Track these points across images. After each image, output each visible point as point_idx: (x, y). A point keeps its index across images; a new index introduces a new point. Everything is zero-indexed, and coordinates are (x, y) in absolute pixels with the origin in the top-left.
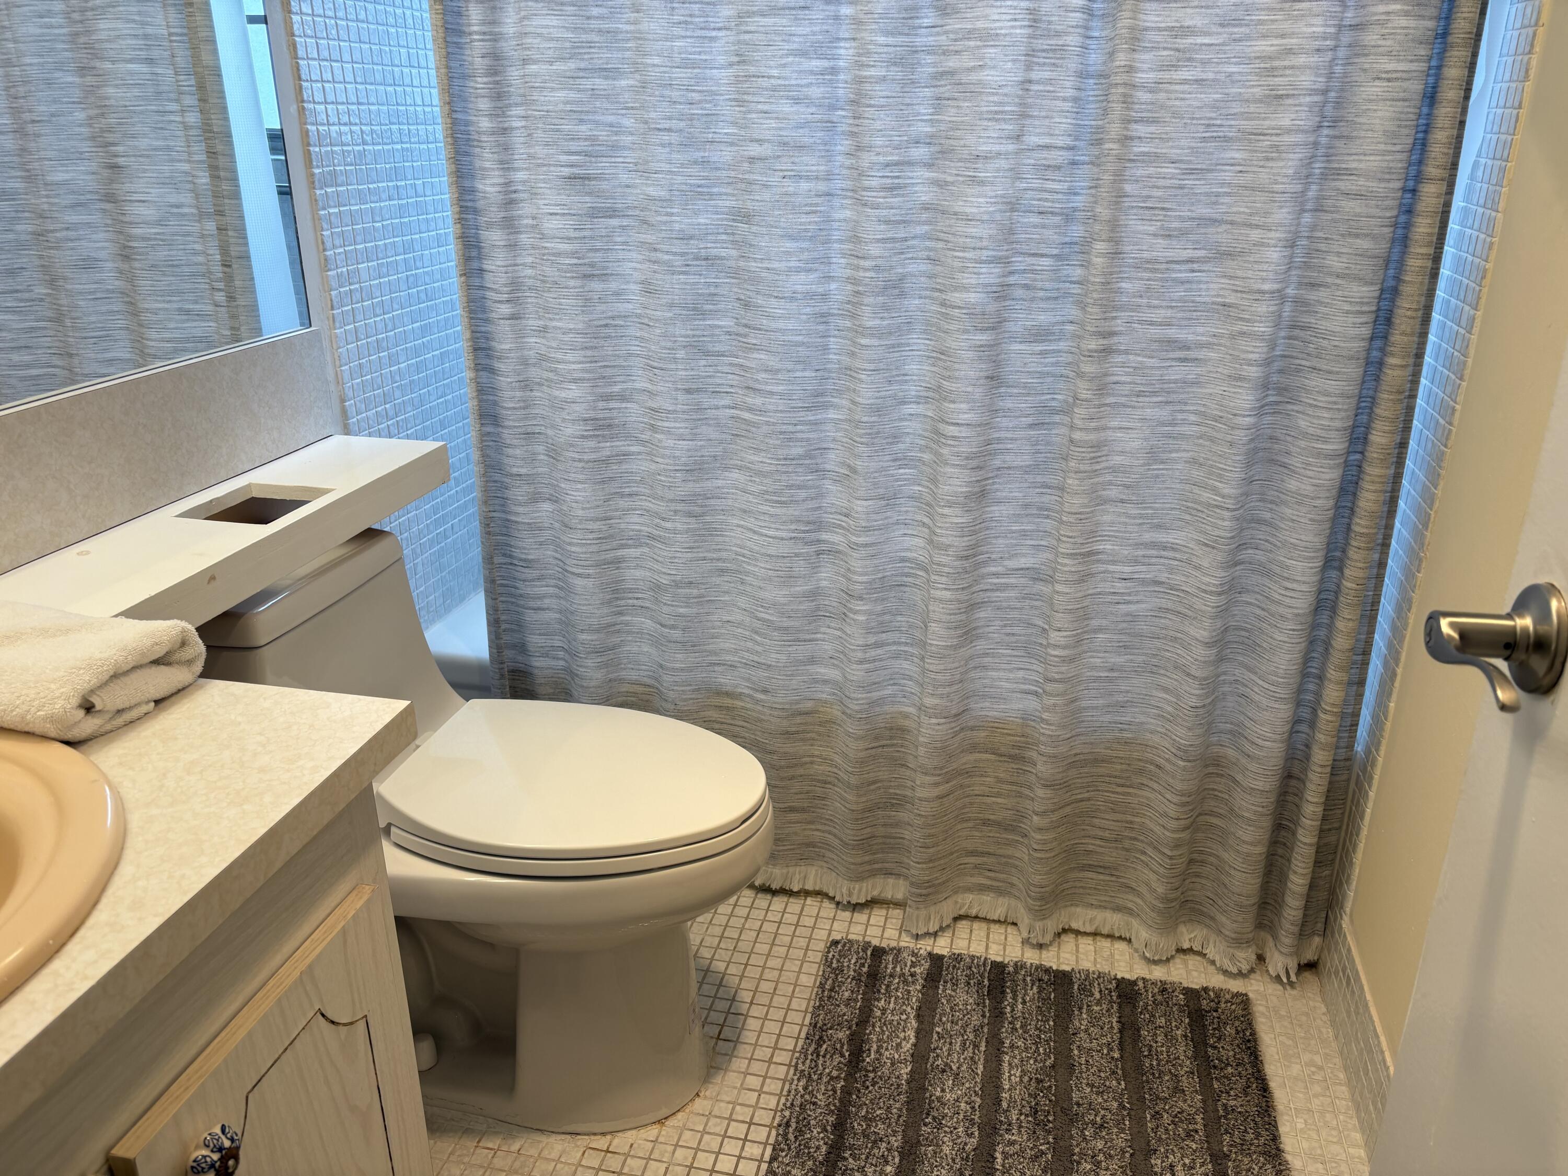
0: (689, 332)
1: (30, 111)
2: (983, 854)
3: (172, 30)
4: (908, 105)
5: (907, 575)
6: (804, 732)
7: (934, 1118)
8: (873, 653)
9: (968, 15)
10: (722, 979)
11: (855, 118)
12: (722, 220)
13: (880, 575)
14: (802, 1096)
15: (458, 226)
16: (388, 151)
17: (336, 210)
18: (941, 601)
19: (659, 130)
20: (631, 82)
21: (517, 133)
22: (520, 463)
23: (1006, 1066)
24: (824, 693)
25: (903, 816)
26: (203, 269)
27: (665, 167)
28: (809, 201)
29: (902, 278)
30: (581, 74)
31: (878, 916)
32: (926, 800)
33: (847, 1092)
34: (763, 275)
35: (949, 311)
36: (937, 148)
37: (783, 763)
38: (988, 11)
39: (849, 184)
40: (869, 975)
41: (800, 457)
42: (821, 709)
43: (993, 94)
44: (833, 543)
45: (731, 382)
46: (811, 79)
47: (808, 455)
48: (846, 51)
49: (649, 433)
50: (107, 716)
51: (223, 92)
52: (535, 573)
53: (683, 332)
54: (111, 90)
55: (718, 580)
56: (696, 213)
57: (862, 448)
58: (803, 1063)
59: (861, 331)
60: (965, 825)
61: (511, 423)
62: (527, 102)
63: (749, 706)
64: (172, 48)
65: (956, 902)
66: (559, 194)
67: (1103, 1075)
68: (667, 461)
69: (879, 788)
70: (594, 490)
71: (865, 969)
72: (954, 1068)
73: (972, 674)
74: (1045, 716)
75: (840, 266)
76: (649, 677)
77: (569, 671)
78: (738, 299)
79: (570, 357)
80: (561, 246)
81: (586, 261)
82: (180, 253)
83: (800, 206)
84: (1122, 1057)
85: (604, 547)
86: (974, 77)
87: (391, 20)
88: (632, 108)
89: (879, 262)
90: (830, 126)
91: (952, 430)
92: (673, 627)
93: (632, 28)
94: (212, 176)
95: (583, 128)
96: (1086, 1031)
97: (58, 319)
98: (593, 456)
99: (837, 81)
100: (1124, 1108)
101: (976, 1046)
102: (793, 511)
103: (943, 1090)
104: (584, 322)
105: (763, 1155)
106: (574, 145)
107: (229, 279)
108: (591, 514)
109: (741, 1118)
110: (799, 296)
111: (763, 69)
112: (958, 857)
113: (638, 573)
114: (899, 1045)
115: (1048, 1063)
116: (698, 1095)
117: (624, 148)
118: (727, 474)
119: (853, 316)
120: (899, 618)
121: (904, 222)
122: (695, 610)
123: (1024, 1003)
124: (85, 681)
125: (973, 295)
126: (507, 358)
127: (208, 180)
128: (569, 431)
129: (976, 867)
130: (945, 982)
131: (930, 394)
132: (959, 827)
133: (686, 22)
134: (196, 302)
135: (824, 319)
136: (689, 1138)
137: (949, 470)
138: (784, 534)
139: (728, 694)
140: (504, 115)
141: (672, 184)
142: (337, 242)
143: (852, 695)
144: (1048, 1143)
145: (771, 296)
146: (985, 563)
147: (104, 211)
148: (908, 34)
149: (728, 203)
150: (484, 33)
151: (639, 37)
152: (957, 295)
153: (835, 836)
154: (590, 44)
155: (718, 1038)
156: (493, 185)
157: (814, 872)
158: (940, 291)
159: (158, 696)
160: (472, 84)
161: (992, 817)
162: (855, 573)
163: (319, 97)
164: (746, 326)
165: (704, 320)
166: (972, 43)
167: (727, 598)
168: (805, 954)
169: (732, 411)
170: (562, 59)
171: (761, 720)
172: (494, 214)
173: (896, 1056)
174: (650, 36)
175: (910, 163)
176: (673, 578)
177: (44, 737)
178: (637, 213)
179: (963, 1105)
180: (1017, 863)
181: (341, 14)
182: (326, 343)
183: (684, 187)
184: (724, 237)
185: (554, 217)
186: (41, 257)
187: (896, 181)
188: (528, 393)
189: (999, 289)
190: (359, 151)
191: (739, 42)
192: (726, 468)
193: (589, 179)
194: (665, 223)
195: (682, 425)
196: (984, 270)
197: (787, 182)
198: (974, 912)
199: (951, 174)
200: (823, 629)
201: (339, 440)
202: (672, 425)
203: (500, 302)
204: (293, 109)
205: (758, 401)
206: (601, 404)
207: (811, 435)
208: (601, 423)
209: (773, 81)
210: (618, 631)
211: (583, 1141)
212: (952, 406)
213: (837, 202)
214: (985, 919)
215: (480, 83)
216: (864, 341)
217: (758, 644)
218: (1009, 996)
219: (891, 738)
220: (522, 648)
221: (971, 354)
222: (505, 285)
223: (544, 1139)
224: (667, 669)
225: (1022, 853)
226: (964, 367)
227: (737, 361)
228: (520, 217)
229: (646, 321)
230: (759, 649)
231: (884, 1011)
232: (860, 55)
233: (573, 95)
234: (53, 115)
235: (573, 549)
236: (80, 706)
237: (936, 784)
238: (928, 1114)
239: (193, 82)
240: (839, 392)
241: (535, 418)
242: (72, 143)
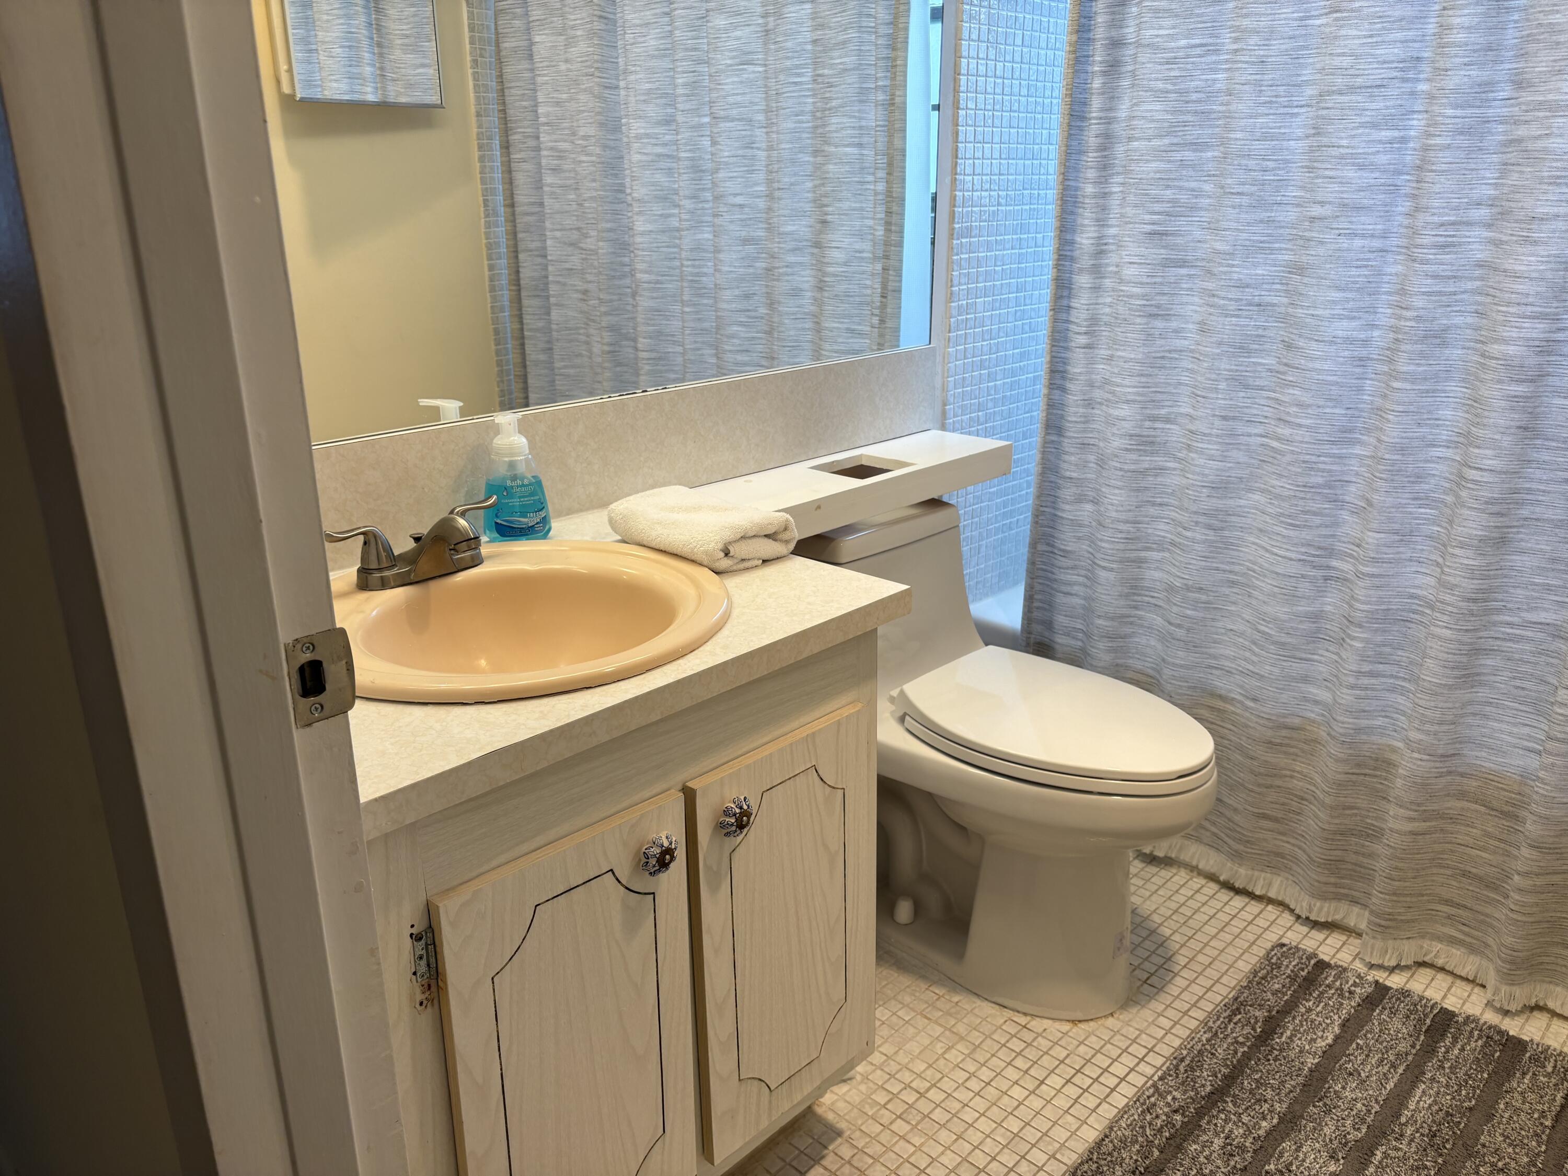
0: (1233, 367)
1: (778, 182)
2: (1458, 906)
3: (878, 123)
4: (1472, 170)
5: (1414, 612)
6: (1288, 745)
7: (1325, 1105)
8: (1365, 681)
9: (1541, 89)
10: (1165, 941)
11: (1418, 182)
12: (1279, 272)
13: (1383, 607)
14: (1203, 1045)
15: (1055, 270)
16: (1018, 210)
17: (967, 256)
18: (1440, 638)
19: (1232, 193)
20: (1216, 154)
21: (1116, 196)
22: (1073, 468)
23: (1418, 1092)
24: (1313, 713)
25: (1378, 848)
26: (869, 299)
27: (1233, 225)
28: (1362, 256)
29: (1446, 329)
30: (1174, 148)
31: (1336, 939)
32: (1397, 832)
33: (1247, 1056)
34: (1307, 320)
35: (1488, 362)
36: (1499, 210)
37: (1262, 770)
38: (1560, 84)
39: (1403, 242)
40: (1305, 979)
41: (1319, 486)
42: (1308, 728)
43: (1557, 160)
44: (1342, 571)
45: (1265, 414)
46: (1380, 147)
47: (1328, 485)
48: (1417, 122)
49: (1185, 452)
50: (736, 561)
51: (904, 167)
52: (1069, 563)
53: (1228, 367)
54: (831, 167)
55: (1227, 591)
56: (1255, 265)
57: (1380, 483)
58: (1214, 1022)
59: (1394, 375)
60: (1442, 871)
61: (1071, 434)
62: (1127, 172)
63: (1238, 711)
64: (876, 136)
65: (1422, 947)
66: (1139, 247)
67: (1523, 1133)
68: (1196, 477)
69: (1356, 815)
70: (1128, 496)
71: (1304, 974)
72: (1363, 1075)
73: (1470, 720)
74: (1542, 774)
75: (1385, 315)
76: (1152, 668)
77: (1083, 650)
78: (1283, 341)
79: (1127, 382)
80: (1134, 289)
81: (1153, 302)
82: (856, 287)
83: (1352, 260)
84: (1553, 1127)
85: (1130, 547)
86: (1540, 144)
87: (1039, 109)
88: (1214, 175)
89: (1422, 312)
90: (1393, 189)
91: (1472, 474)
92: (1179, 626)
93: (1224, 108)
94: (886, 230)
95: (1168, 192)
96: (1522, 1093)
97: (769, 333)
98: (1133, 467)
99: (1406, 149)
100: (1535, 1165)
101: (1394, 1066)
102: (1305, 535)
103: (1344, 1088)
104: (1144, 353)
105: (1153, 1075)
106: (1157, 207)
107: (883, 306)
108: (1123, 516)
109: (1143, 1044)
110: (1339, 340)
111: (1334, 140)
112: (1429, 901)
113: (1157, 575)
114: (1314, 1040)
115: (1466, 1104)
116: (1112, 1014)
117: (1201, 209)
118: (1250, 495)
119: (1391, 361)
120: (1400, 653)
121: (1455, 277)
122: (1201, 615)
123: (1462, 1049)
124: (728, 535)
125: (1512, 348)
126: (1077, 380)
127: (881, 233)
128: (1116, 444)
129: (1449, 917)
130: (1384, 1008)
131: (1461, 440)
132: (1435, 871)
133: (1271, 102)
134: (860, 324)
135: (1362, 363)
136: (1094, 1041)
137: (1466, 512)
138: (1293, 556)
139: (1220, 697)
140: (1106, 182)
141: (1236, 240)
142: (963, 281)
143: (1338, 718)
144: (1435, 1162)
145: (1312, 339)
146: (1498, 611)
147: (813, 254)
148: (1480, 107)
149: (1286, 257)
150: (1101, 118)
151: (1228, 116)
152: (1496, 347)
153: (1304, 851)
154: (1185, 124)
155: (1145, 982)
156: (1088, 238)
157: (1278, 882)
158: (1482, 342)
159: (765, 558)
160: (1085, 158)
161: (1474, 870)
162: (1358, 600)
163: (969, 170)
164: (1286, 365)
165: (1249, 357)
166: (1541, 114)
167: (1233, 608)
168: (1250, 947)
169: (1264, 439)
170: (1161, 136)
171: (1247, 726)
172: (1085, 261)
173: (1307, 1047)
174: (1236, 115)
175: (1469, 224)
176: (1185, 582)
177: (701, 565)
178: (1204, 264)
179: (1359, 1105)
180: (1495, 923)
181: (997, 107)
182: (939, 359)
183: (1248, 243)
184: (1278, 287)
185: (1132, 266)
186: (767, 286)
187: (1450, 239)
188: (1090, 411)
189: (1544, 344)
190: (994, 211)
191: (1317, 117)
192: (1250, 490)
193: (1166, 235)
194: (1225, 273)
195: (1215, 447)
196: (1526, 325)
197: (1341, 239)
198: (1440, 962)
199: (1506, 234)
200: (1320, 652)
201: (936, 433)
202: (1206, 446)
203: (1078, 333)
204: (948, 180)
205: (1285, 431)
206: (1147, 424)
207: (1334, 468)
208: (1144, 439)
209: (1341, 150)
210: (1131, 623)
211: (1008, 1014)
212: (1477, 451)
213: (1390, 258)
214: (1451, 973)
215: (1091, 157)
216: (1396, 385)
217: (1255, 654)
218: (1448, 1041)
219: (1375, 769)
220: (1049, 625)
221: (1503, 403)
222: (1086, 320)
223: (979, 1002)
224: (1168, 663)
225: (1500, 913)
226: (1494, 414)
227: (1273, 395)
228: (1107, 265)
229: (1197, 355)
230: (1255, 659)
231: (1309, 1010)
232: (1429, 126)
233: (1163, 165)
234: (792, 184)
235: (1103, 545)
236: (722, 550)
237: (1411, 819)
238: (1321, 1099)
239: (885, 161)
240: (1368, 431)
241: (1092, 432)
242: (801, 204)
